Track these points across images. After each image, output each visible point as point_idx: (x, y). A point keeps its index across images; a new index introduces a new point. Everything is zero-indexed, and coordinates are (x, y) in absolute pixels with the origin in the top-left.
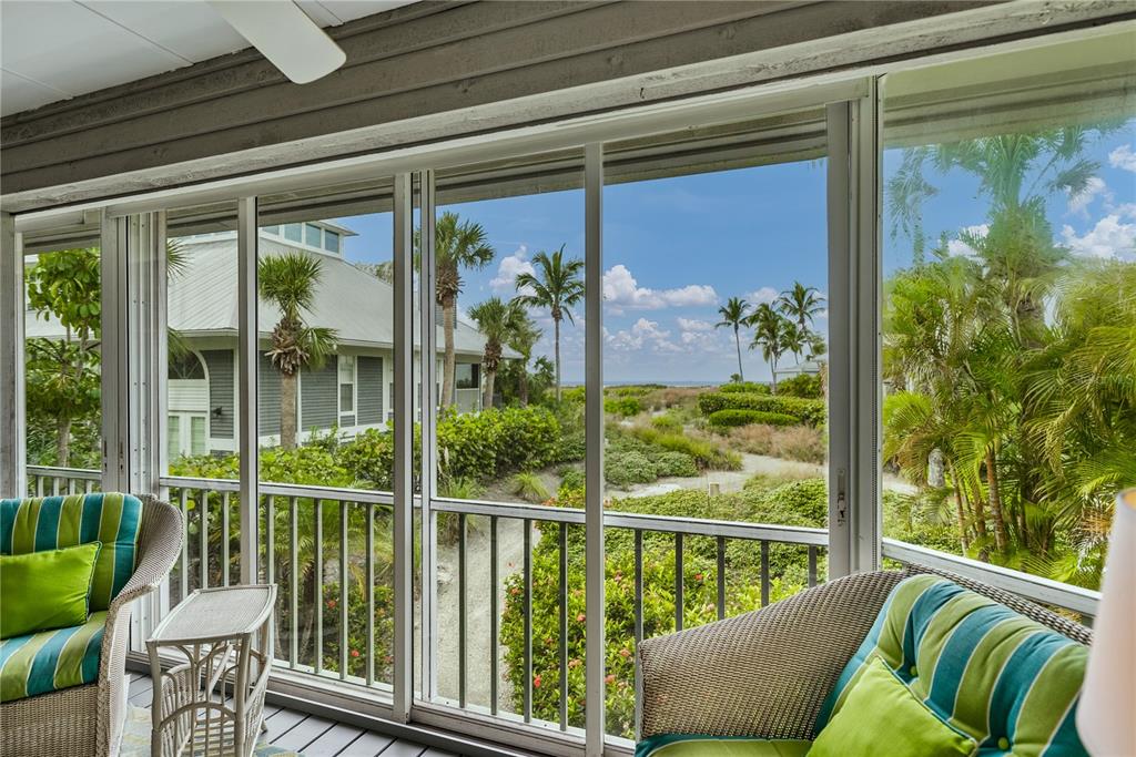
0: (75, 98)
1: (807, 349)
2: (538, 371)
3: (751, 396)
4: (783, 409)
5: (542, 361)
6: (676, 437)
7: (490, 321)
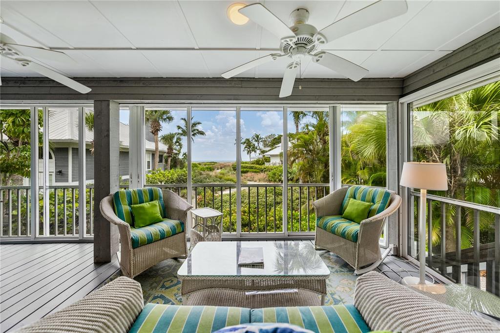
0: (167, 78)
1: (258, 152)
2: (183, 157)
3: (247, 165)
4: (256, 168)
5: (185, 154)
6: (229, 177)
7: (170, 140)
